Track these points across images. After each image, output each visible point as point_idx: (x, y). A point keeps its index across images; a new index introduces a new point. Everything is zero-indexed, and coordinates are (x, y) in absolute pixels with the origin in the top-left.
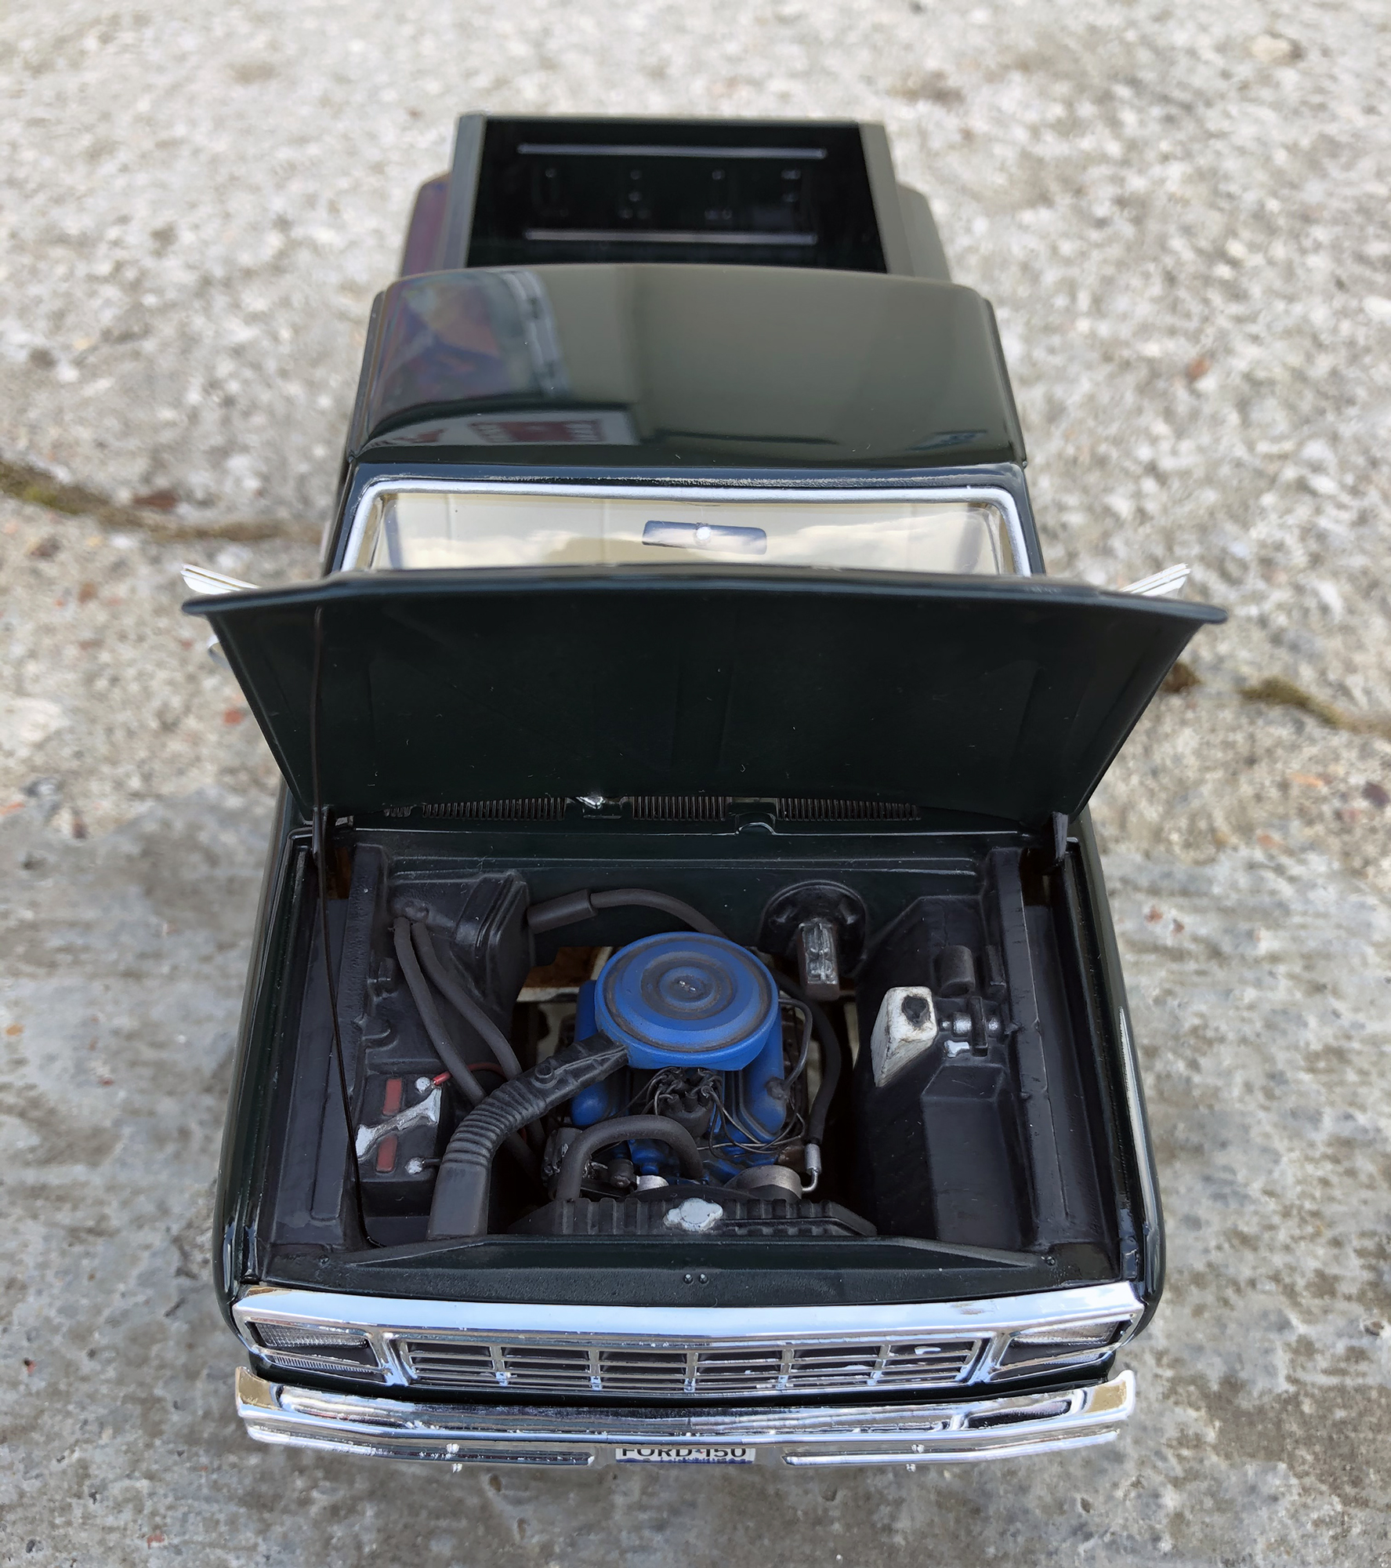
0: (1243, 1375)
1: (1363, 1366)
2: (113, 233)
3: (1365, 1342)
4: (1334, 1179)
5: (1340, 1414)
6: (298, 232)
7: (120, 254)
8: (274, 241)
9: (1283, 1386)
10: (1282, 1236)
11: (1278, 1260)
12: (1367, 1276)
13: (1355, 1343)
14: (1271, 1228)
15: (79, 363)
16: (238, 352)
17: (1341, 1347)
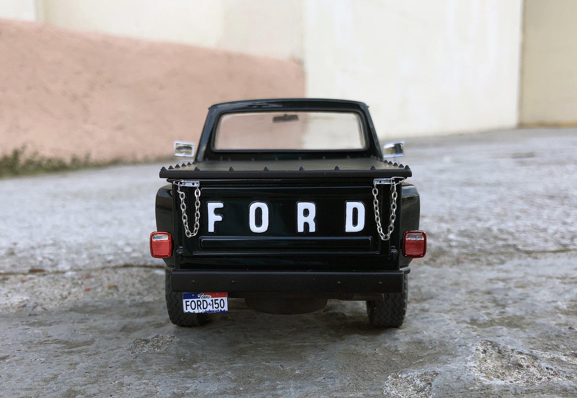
0: (475, 318)
1: (506, 314)
5: (507, 321)
9: (488, 319)
17: (497, 312)
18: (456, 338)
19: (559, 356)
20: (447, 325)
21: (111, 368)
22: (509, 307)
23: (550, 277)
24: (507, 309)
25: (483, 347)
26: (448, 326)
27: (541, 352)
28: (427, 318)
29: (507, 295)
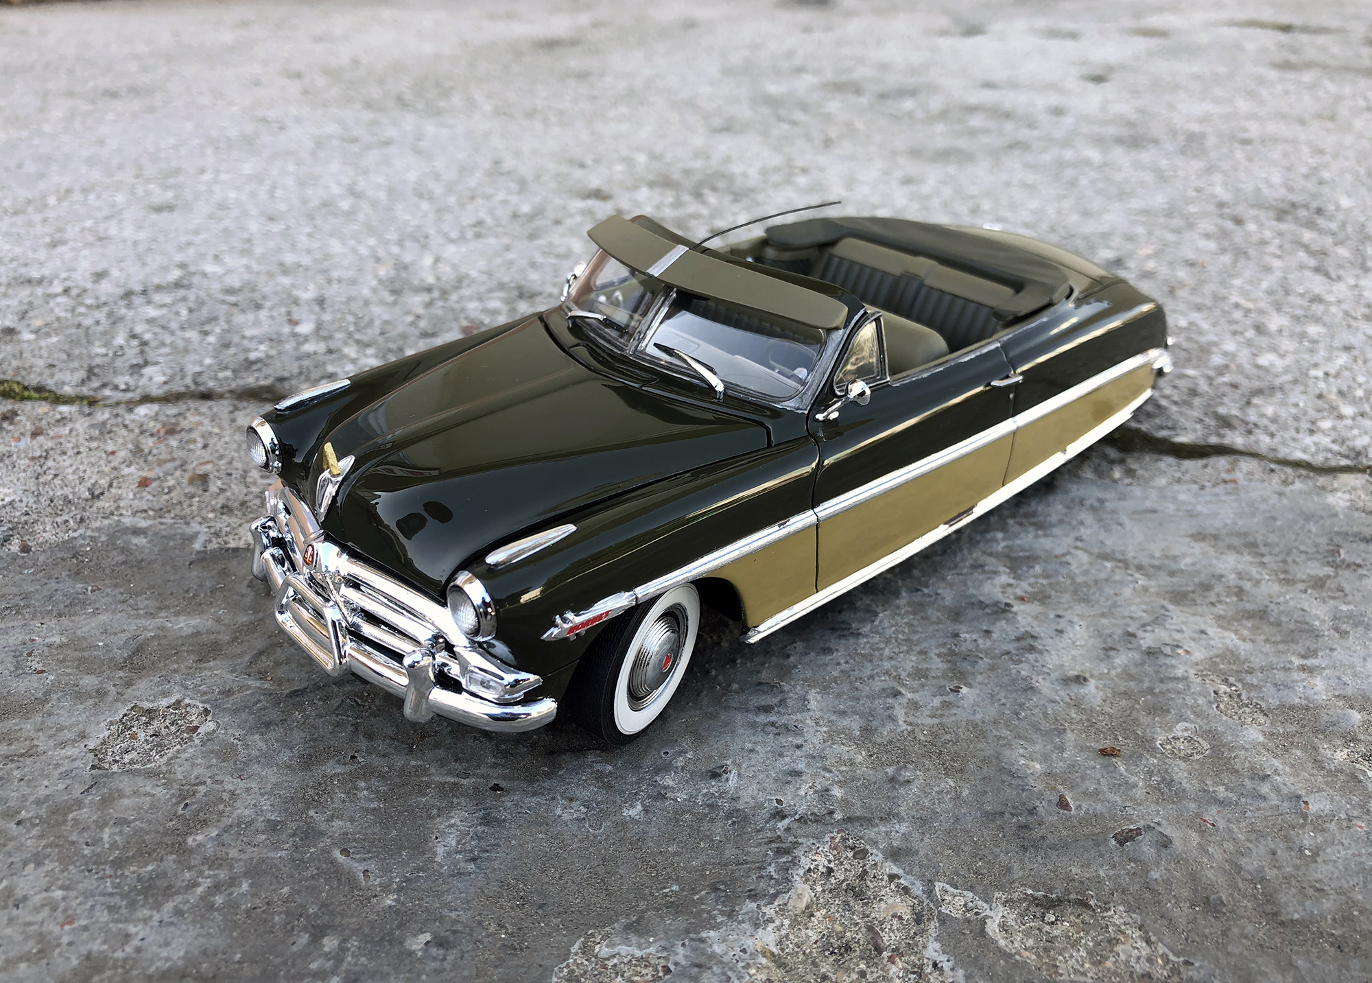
0: (875, 724)
1: (953, 711)
2: (64, 275)
3: (951, 698)
4: (916, 622)
6: (192, 269)
7: (68, 284)
8: (176, 274)
9: (903, 727)
10: (887, 652)
11: (887, 665)
12: (945, 666)
13: (945, 698)
14: (879, 649)
15: (37, 332)
16: (151, 321)
17: (937, 701)
18: (784, 817)
19: (988, 912)
20: (799, 747)
21: (19, 823)
22: (969, 685)
23: (1125, 564)
24: (964, 690)
25: (831, 857)
26: (798, 753)
27: (955, 891)
28: (767, 709)
29: (988, 632)
